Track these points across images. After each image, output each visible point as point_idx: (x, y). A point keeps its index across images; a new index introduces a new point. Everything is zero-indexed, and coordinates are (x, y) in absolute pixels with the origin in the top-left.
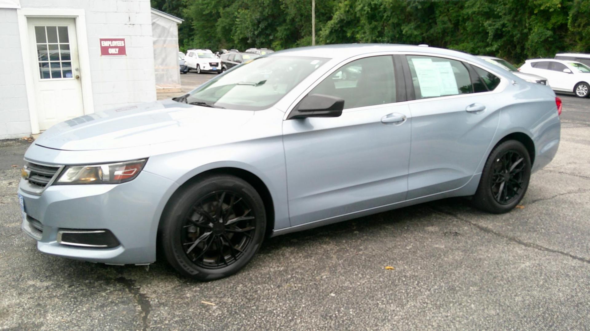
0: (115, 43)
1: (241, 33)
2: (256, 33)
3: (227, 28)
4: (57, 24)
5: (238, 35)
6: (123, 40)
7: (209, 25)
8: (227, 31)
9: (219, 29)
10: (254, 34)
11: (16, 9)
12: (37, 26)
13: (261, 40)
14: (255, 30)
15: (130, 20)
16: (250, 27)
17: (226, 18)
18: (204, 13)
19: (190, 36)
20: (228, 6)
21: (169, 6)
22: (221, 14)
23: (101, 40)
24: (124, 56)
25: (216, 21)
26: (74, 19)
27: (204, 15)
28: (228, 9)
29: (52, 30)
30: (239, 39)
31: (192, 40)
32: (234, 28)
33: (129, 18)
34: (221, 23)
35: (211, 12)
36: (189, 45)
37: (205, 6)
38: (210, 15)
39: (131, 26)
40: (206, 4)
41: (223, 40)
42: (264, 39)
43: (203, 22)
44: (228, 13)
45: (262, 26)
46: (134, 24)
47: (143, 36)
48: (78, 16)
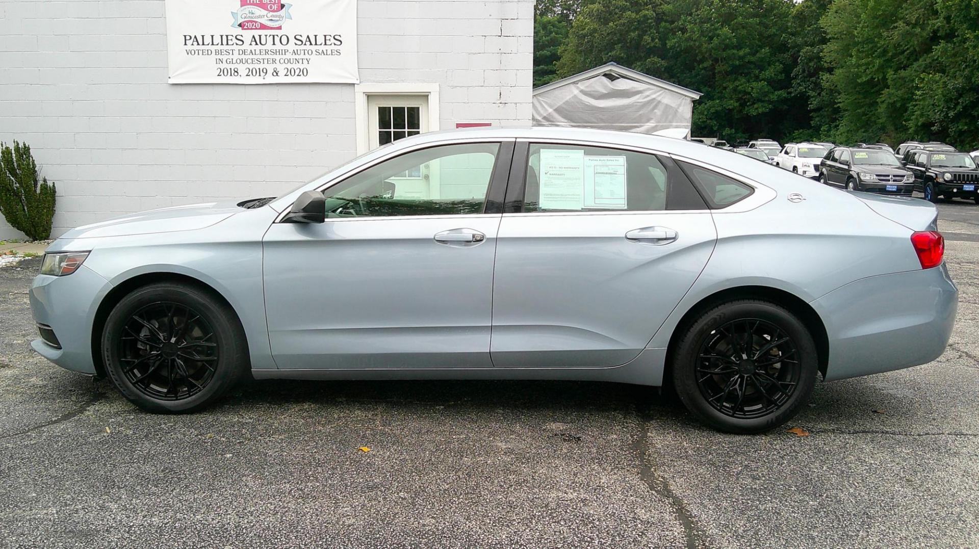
1: (922, 115)
2: (951, 114)
3: (898, 105)
4: (406, 104)
5: (917, 119)
6: (489, 125)
7: (867, 101)
8: (898, 112)
9: (882, 109)
10: (946, 116)
11: (354, 84)
12: (381, 106)
13: (960, 127)
14: (949, 108)
15: (500, 97)
16: (942, 104)
17: (898, 89)
18: (859, 81)
19: (834, 120)
20: (905, 68)
21: (804, 71)
22: (889, 82)
23: (460, 126)
25: (878, 93)
26: (425, 97)
27: (860, 84)
28: (903, 73)
29: (399, 111)
30: (916, 125)
31: (837, 126)
32: (910, 105)
33: (501, 94)
34: (888, 96)
35: (873, 78)
36: (830, 136)
37: (862, 69)
38: (871, 83)
39: (502, 105)
40: (863, 65)
41: (890, 128)
42: (966, 124)
43: (856, 96)
44: (903, 78)
45: (965, 100)
46: (506, 103)
47: (518, 120)
48: (430, 92)
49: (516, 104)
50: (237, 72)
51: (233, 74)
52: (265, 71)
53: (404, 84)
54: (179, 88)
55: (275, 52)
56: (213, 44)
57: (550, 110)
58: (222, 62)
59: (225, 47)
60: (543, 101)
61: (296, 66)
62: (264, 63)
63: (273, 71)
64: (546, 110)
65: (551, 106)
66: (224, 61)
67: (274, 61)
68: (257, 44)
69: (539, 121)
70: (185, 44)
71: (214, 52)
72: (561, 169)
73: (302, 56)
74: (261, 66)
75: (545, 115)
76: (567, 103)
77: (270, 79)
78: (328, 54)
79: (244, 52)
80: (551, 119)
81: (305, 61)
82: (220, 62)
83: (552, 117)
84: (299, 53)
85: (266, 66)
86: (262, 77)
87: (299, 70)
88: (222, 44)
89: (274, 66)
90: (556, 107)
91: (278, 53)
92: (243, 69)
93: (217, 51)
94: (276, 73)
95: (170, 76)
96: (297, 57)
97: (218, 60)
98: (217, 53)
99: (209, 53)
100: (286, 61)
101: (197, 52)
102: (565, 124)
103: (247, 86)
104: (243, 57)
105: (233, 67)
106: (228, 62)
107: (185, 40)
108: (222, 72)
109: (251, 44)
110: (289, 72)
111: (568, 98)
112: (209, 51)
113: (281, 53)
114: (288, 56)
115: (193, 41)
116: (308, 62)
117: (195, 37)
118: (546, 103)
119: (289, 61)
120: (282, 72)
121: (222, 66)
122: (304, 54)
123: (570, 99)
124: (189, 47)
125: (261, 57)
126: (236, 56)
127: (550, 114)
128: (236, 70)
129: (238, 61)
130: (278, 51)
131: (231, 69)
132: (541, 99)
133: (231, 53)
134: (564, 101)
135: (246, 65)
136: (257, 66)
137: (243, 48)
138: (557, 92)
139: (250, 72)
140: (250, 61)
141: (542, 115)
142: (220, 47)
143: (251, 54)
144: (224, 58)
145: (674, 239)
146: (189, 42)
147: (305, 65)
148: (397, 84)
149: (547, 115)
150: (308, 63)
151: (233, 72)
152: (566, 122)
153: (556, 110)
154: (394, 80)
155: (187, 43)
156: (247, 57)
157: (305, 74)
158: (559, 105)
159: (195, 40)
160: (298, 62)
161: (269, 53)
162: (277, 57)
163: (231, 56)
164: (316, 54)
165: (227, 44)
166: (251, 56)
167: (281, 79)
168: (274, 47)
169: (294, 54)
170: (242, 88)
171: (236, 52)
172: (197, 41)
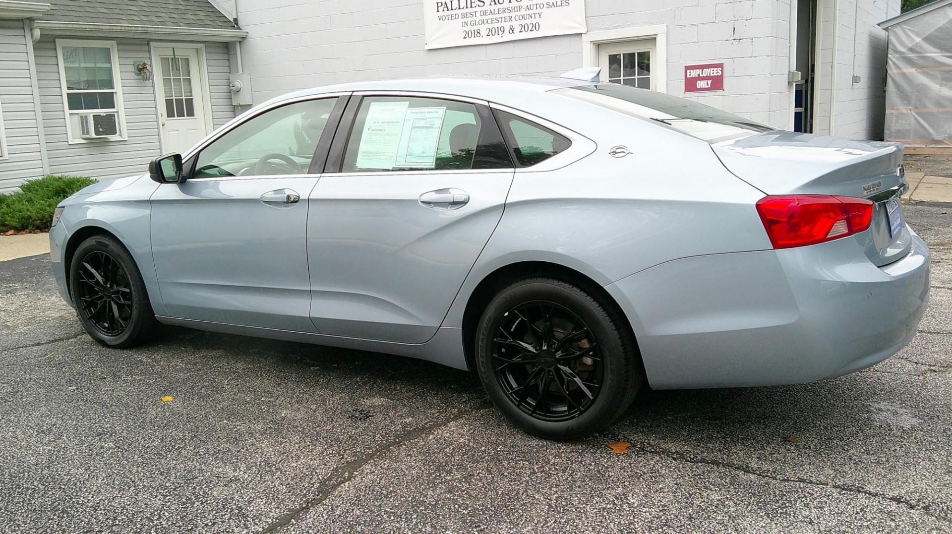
0: (707, 72)
4: (636, 49)
6: (720, 66)
11: (581, 34)
12: (610, 54)
15: (734, 33)
23: (688, 68)
24: (719, 93)
26: (652, 40)
29: (629, 58)
33: (734, 29)
39: (735, 42)
46: (740, 39)
47: (755, 57)
48: (657, 35)
49: (752, 39)
50: (479, 33)
51: (476, 36)
52: (502, 29)
53: (631, 28)
54: (434, 52)
55: (511, 10)
56: (459, 8)
57: (918, 40)
58: (467, 25)
59: (469, 10)
60: (908, 29)
61: (528, 22)
62: (501, 22)
63: (509, 28)
64: (913, 40)
65: (918, 35)
66: (469, 24)
67: (510, 18)
68: (495, 4)
69: (903, 53)
70: (438, 11)
71: (460, 16)
72: (383, 124)
73: (535, 11)
74: (499, 25)
75: (911, 45)
76: (941, 29)
77: (507, 37)
78: (558, 5)
79: (485, 13)
80: (920, 51)
81: (537, 16)
82: (466, 25)
83: (921, 47)
84: (532, 8)
85: (504, 24)
86: (500, 36)
87: (531, 25)
88: (467, 8)
89: (511, 23)
90: (924, 37)
91: (513, 11)
92: (484, 29)
93: (463, 14)
94: (512, 30)
95: (426, 42)
96: (530, 12)
97: (464, 23)
98: (463, 17)
99: (456, 17)
100: (521, 17)
101: (447, 17)
102: (937, 55)
103: (488, 46)
104: (484, 18)
105: (475, 28)
106: (472, 24)
107: (438, 7)
108: (467, 35)
109: (490, 5)
110: (523, 28)
111: (941, 24)
112: (457, 16)
113: (516, 10)
114: (523, 12)
115: (444, 7)
116: (540, 15)
117: (446, 3)
118: (912, 31)
119: (523, 17)
120: (517, 29)
121: (467, 29)
122: (537, 9)
123: (944, 25)
124: (441, 13)
125: (498, 16)
126: (478, 18)
127: (917, 43)
128: (478, 31)
129: (480, 22)
130: (513, 8)
131: (474, 30)
132: (905, 27)
133: (474, 15)
134: (936, 28)
135: (487, 26)
136: (496, 25)
137: (483, 9)
138: (927, 18)
139: (490, 32)
140: (490, 21)
141: (907, 46)
142: (465, 11)
143: (491, 14)
144: (469, 20)
145: (464, 203)
146: (441, 9)
147: (538, 20)
148: (623, 29)
149: (914, 46)
150: (540, 17)
151: (476, 33)
152: (938, 53)
153: (927, 39)
154: (620, 26)
155: (439, 10)
156: (487, 17)
157: (537, 28)
158: (929, 33)
159: (445, 6)
160: (531, 17)
161: (506, 11)
162: (513, 14)
163: (474, 19)
164: (547, 7)
165: (471, 7)
166: (491, 16)
167: (517, 36)
168: (510, 5)
169: (527, 9)
170: (484, 47)
171: (478, 14)
172: (447, 7)
